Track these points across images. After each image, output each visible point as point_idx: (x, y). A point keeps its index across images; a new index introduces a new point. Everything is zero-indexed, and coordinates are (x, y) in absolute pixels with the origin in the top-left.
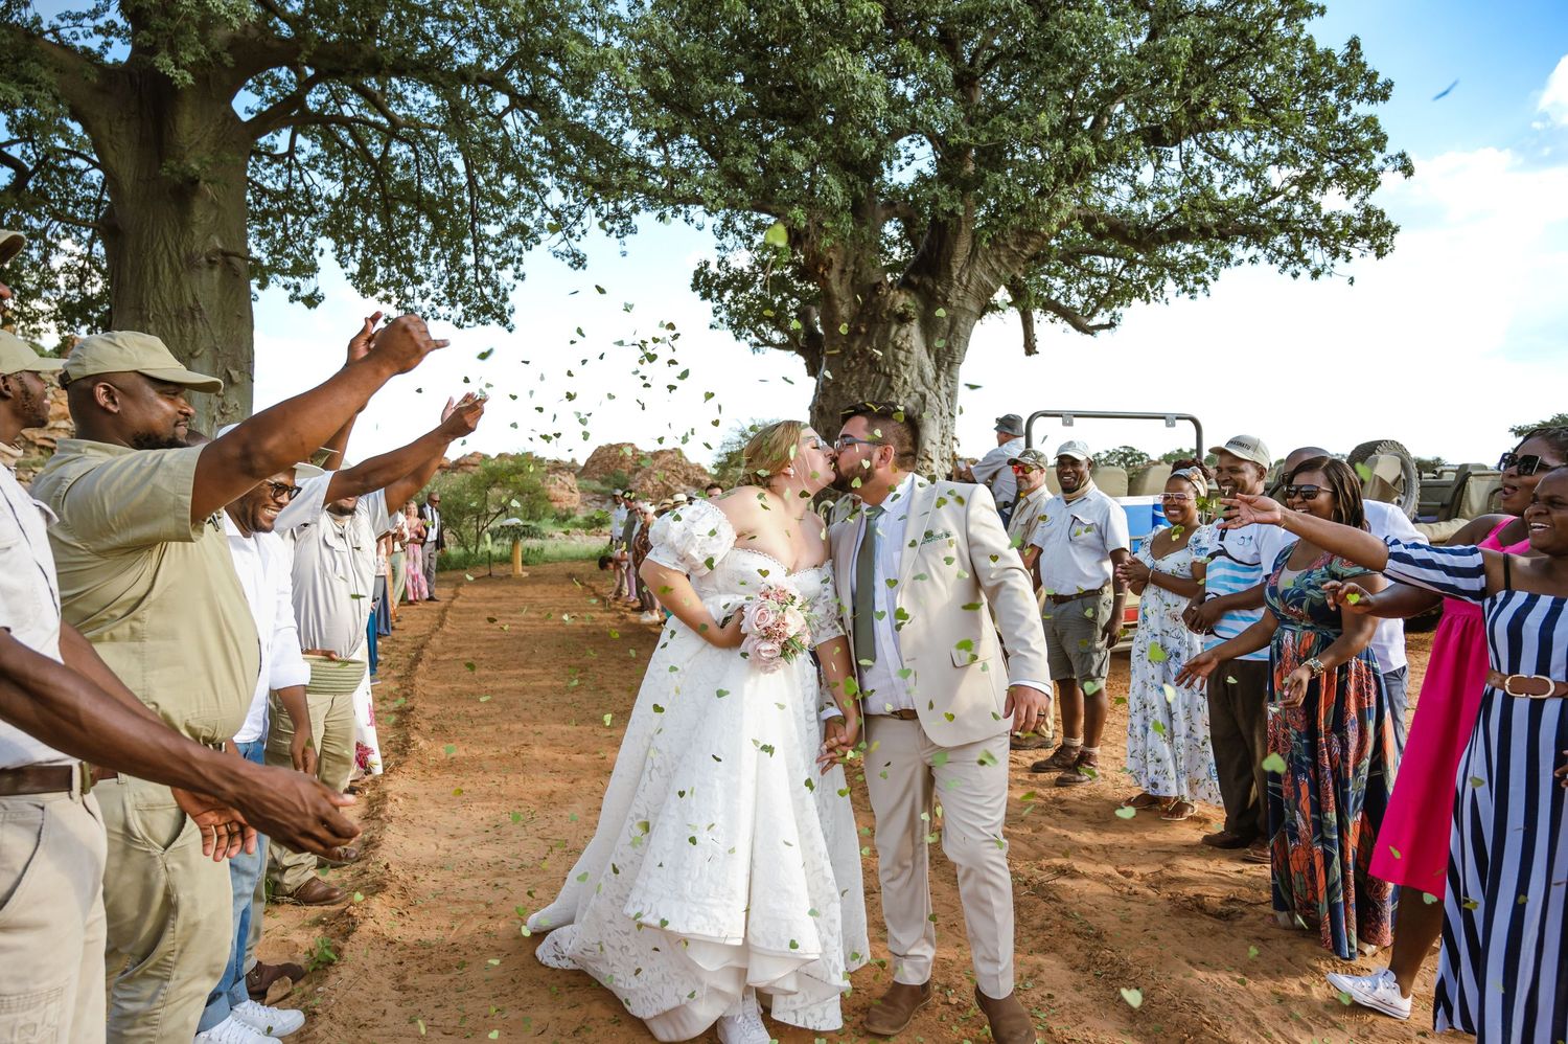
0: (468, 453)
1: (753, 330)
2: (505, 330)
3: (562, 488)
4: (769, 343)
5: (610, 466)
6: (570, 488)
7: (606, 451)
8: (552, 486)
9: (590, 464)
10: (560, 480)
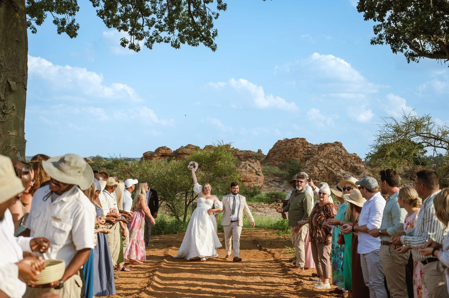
0: (184, 146)
1: (409, 44)
2: (209, 49)
3: (251, 172)
4: (424, 54)
5: (287, 155)
6: (256, 172)
7: (283, 144)
8: (243, 170)
9: (271, 154)
10: (250, 165)
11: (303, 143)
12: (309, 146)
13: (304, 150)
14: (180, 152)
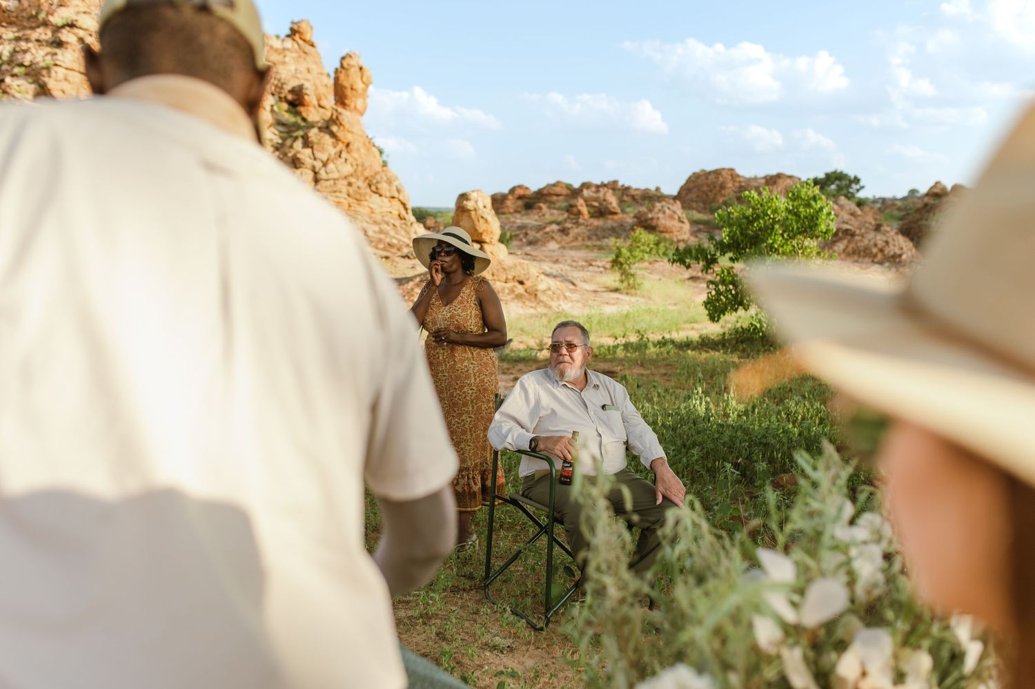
3: (671, 217)
5: (709, 193)
6: (679, 218)
7: (703, 178)
8: (661, 215)
9: (684, 193)
10: (669, 208)
11: (732, 175)
12: (741, 179)
13: (734, 185)
14: (545, 192)
